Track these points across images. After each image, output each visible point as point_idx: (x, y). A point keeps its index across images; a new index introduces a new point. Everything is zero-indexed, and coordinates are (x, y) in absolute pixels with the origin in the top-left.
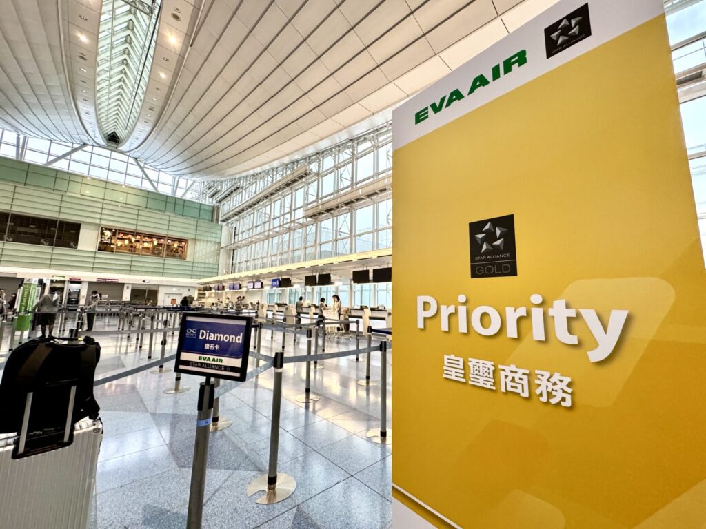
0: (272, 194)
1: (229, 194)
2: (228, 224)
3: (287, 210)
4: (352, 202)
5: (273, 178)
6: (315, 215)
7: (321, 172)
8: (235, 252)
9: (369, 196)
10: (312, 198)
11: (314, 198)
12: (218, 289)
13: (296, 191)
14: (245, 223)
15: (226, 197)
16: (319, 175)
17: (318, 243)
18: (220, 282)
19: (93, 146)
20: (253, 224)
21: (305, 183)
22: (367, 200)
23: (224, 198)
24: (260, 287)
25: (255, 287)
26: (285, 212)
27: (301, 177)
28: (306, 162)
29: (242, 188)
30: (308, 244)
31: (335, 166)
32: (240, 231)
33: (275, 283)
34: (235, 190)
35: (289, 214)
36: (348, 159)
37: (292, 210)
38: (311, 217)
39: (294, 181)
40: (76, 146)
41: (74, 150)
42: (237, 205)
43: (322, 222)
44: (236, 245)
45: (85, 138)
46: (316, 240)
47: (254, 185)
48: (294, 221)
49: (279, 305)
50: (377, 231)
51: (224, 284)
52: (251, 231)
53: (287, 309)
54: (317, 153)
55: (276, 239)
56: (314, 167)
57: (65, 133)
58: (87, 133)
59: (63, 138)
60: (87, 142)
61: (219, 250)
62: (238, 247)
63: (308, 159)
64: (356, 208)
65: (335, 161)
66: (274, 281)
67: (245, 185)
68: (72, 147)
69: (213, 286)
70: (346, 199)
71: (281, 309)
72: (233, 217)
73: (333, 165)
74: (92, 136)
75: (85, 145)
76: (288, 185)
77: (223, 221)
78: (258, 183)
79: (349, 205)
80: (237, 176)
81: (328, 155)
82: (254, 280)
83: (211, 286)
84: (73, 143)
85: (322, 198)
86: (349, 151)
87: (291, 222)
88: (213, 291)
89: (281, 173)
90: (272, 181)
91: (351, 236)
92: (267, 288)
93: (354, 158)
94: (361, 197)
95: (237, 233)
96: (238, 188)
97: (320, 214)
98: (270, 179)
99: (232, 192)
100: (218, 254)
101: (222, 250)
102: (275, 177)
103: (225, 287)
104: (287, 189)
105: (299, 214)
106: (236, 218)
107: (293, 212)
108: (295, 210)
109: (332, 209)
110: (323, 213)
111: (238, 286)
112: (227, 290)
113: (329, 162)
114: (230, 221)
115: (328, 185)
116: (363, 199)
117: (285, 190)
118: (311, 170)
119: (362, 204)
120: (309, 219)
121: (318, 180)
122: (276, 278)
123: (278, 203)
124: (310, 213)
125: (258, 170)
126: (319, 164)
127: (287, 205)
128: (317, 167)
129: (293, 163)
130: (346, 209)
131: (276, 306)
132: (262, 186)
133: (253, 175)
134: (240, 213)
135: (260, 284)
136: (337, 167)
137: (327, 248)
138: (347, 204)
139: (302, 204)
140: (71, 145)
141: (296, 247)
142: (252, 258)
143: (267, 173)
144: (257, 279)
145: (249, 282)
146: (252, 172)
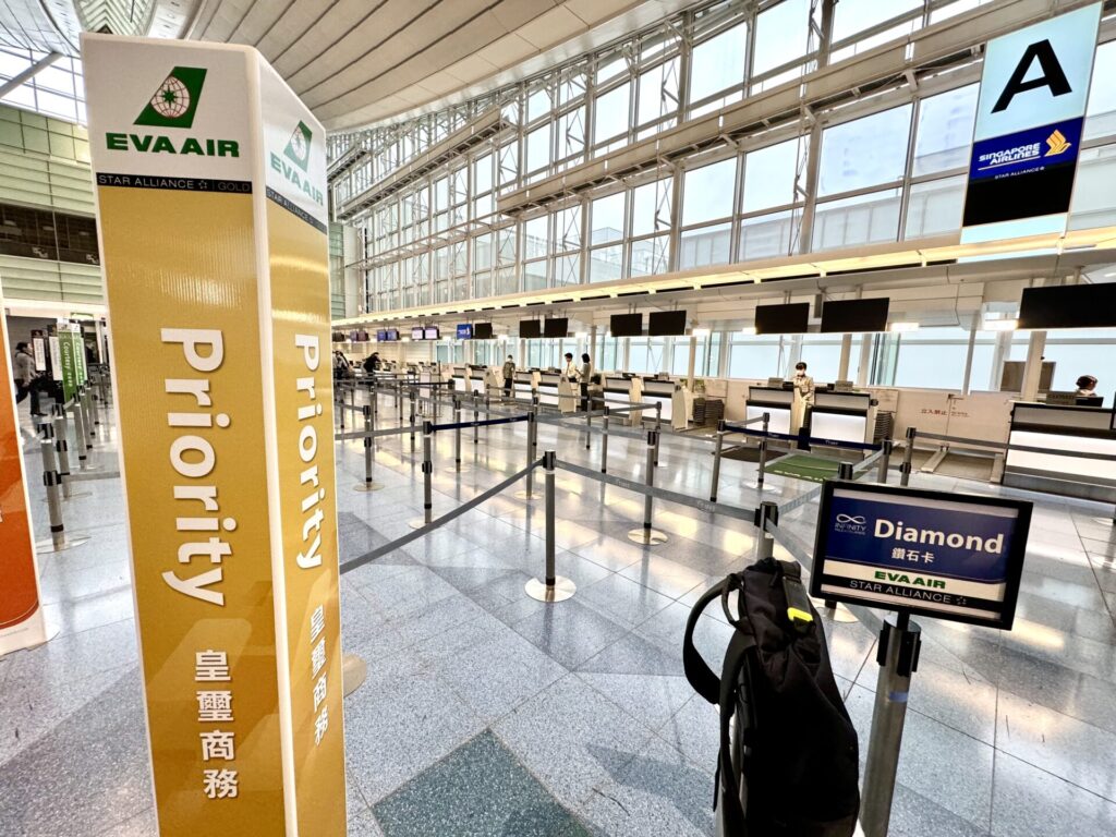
0: (432, 167)
1: (348, 166)
2: (352, 221)
3: (461, 198)
4: (587, 186)
5: (430, 134)
6: (516, 210)
7: (524, 124)
8: (371, 273)
9: (620, 175)
10: (509, 176)
11: (513, 176)
12: (358, 339)
13: (476, 161)
14: (382, 221)
15: (343, 170)
16: (522, 131)
17: (520, 262)
18: (360, 326)
19: (72, 57)
20: (399, 223)
21: (493, 144)
22: (616, 181)
23: (339, 173)
24: (435, 337)
25: (427, 337)
26: (458, 202)
27: (487, 134)
28: (494, 101)
29: (371, 152)
30: (504, 262)
31: (552, 113)
32: (376, 236)
33: (462, 332)
34: (358, 157)
35: (465, 206)
36: (579, 97)
37: (471, 199)
38: (509, 213)
39: (475, 141)
40: (38, 57)
41: (37, 67)
42: (366, 189)
43: (528, 223)
44: (370, 262)
45: (54, 40)
46: (517, 256)
47: (394, 147)
48: (476, 221)
49: (474, 368)
50: (631, 240)
51: (366, 330)
52: (396, 236)
53: (488, 374)
54: (518, 84)
55: (443, 252)
56: (510, 112)
57: (12, 28)
58: (58, 29)
59: (9, 39)
60: (59, 48)
61: (342, 269)
62: (374, 265)
63: (497, 96)
64: (593, 198)
65: (552, 102)
66: (460, 327)
67: (375, 147)
68: (31, 59)
69: (347, 333)
70: (577, 179)
71: (477, 374)
72: (361, 210)
73: (548, 109)
74: (67, 35)
75: (54, 54)
76: (461, 149)
77: (343, 217)
78: (401, 143)
79: (582, 192)
80: (360, 129)
81: (539, 87)
82: (423, 326)
83: (343, 332)
84: (30, 50)
85: (526, 177)
86: (580, 79)
87: (469, 222)
88: (348, 341)
89: (446, 124)
90: (430, 140)
91: (582, 251)
92: (446, 339)
93: (591, 95)
94: (607, 177)
95: (369, 239)
96: (363, 153)
97: (526, 207)
98: (424, 136)
99: (353, 162)
100: (342, 277)
101: (347, 271)
102: (433, 131)
103: (370, 337)
104: (460, 157)
105: (485, 207)
106: (365, 211)
107: (473, 203)
108: (475, 199)
109: (549, 199)
110: (532, 206)
111: (394, 336)
112: (373, 340)
113: (539, 104)
114: (354, 217)
115: (538, 149)
116: (609, 180)
117: (456, 159)
118: (507, 119)
119: (603, 191)
120: (504, 217)
121: (519, 139)
122: (465, 323)
123: (443, 186)
124: (508, 205)
125: (401, 118)
126: (521, 106)
127: (461, 186)
128: (517, 113)
129: (469, 103)
130: (574, 200)
131: (469, 370)
132: (409, 150)
133: (391, 128)
134: (372, 202)
135: (435, 331)
136: (556, 115)
137: (538, 269)
138: (577, 190)
139: (489, 188)
140: (27, 53)
141: (481, 267)
142: (402, 285)
143: (418, 122)
144: (427, 323)
145: (413, 329)
146: (388, 122)
